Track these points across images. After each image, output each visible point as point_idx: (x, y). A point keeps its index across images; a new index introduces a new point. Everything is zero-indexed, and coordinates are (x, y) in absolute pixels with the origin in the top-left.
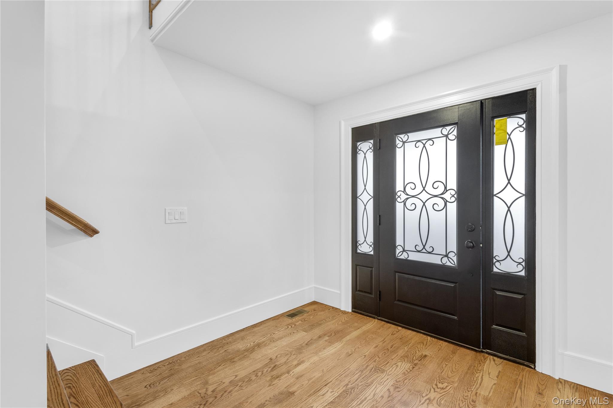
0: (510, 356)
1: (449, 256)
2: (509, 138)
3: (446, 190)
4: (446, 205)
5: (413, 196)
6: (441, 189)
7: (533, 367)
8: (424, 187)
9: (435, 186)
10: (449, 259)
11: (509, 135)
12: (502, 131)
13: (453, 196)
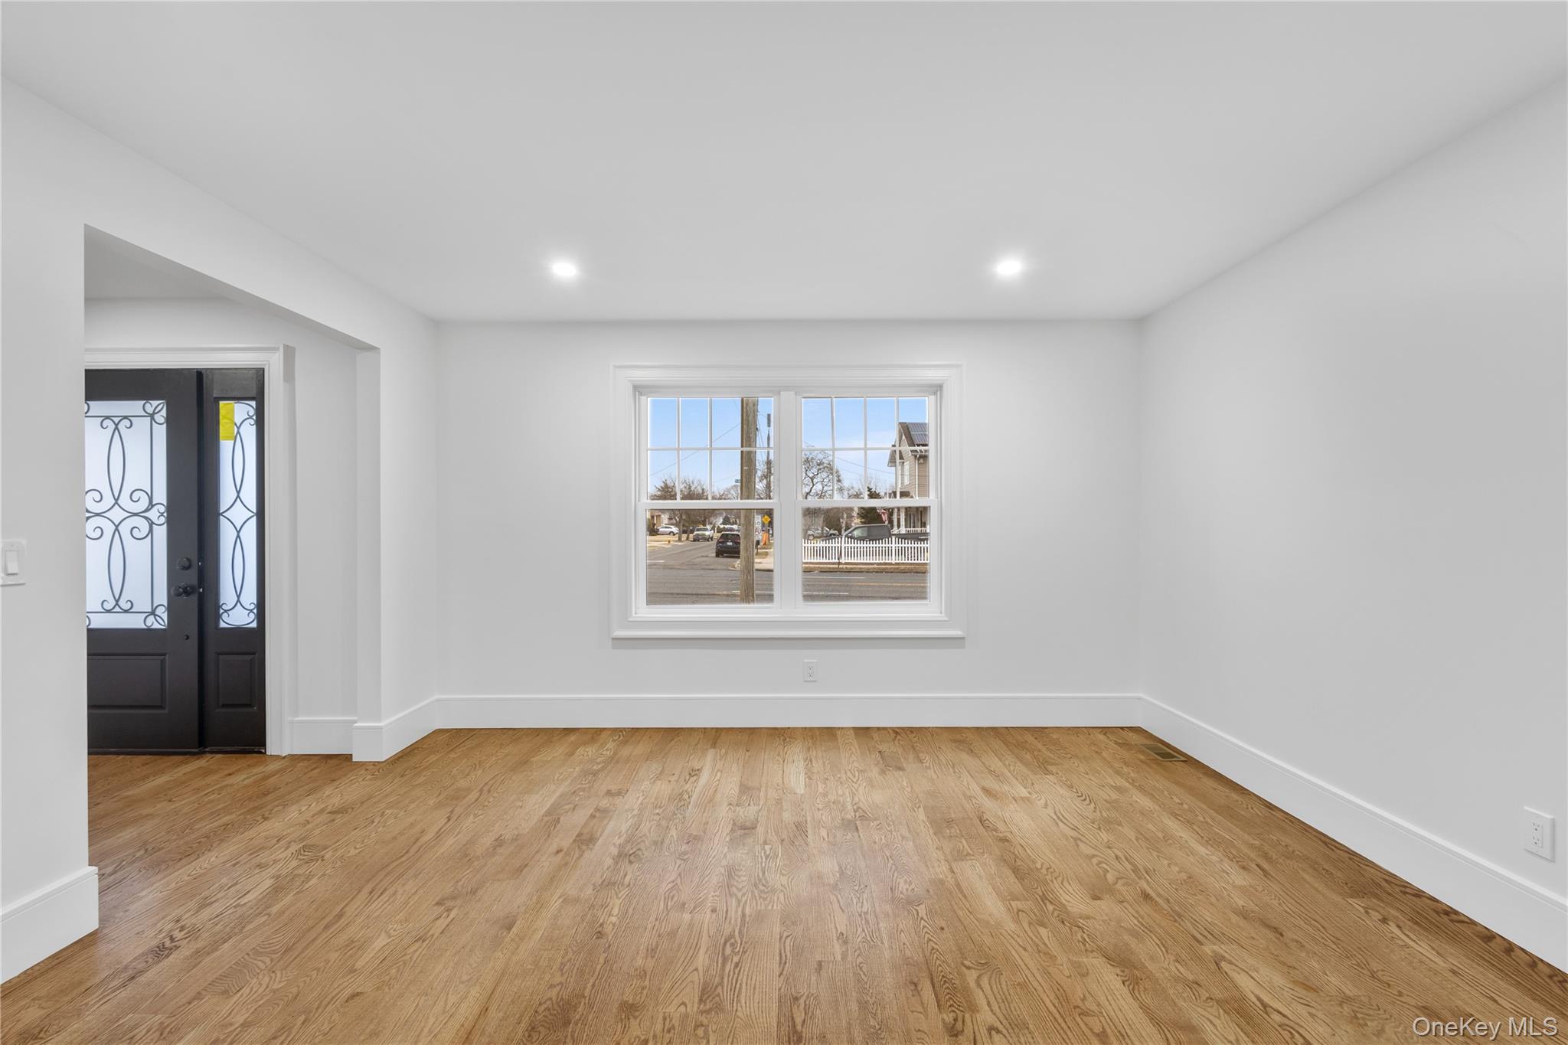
0: (238, 746)
1: (157, 613)
2: (238, 432)
3: (151, 505)
4: (151, 531)
5: (98, 515)
6: (144, 503)
7: (263, 751)
8: (116, 497)
9: (135, 498)
10: (157, 617)
11: (238, 428)
12: (229, 421)
13: (162, 514)
